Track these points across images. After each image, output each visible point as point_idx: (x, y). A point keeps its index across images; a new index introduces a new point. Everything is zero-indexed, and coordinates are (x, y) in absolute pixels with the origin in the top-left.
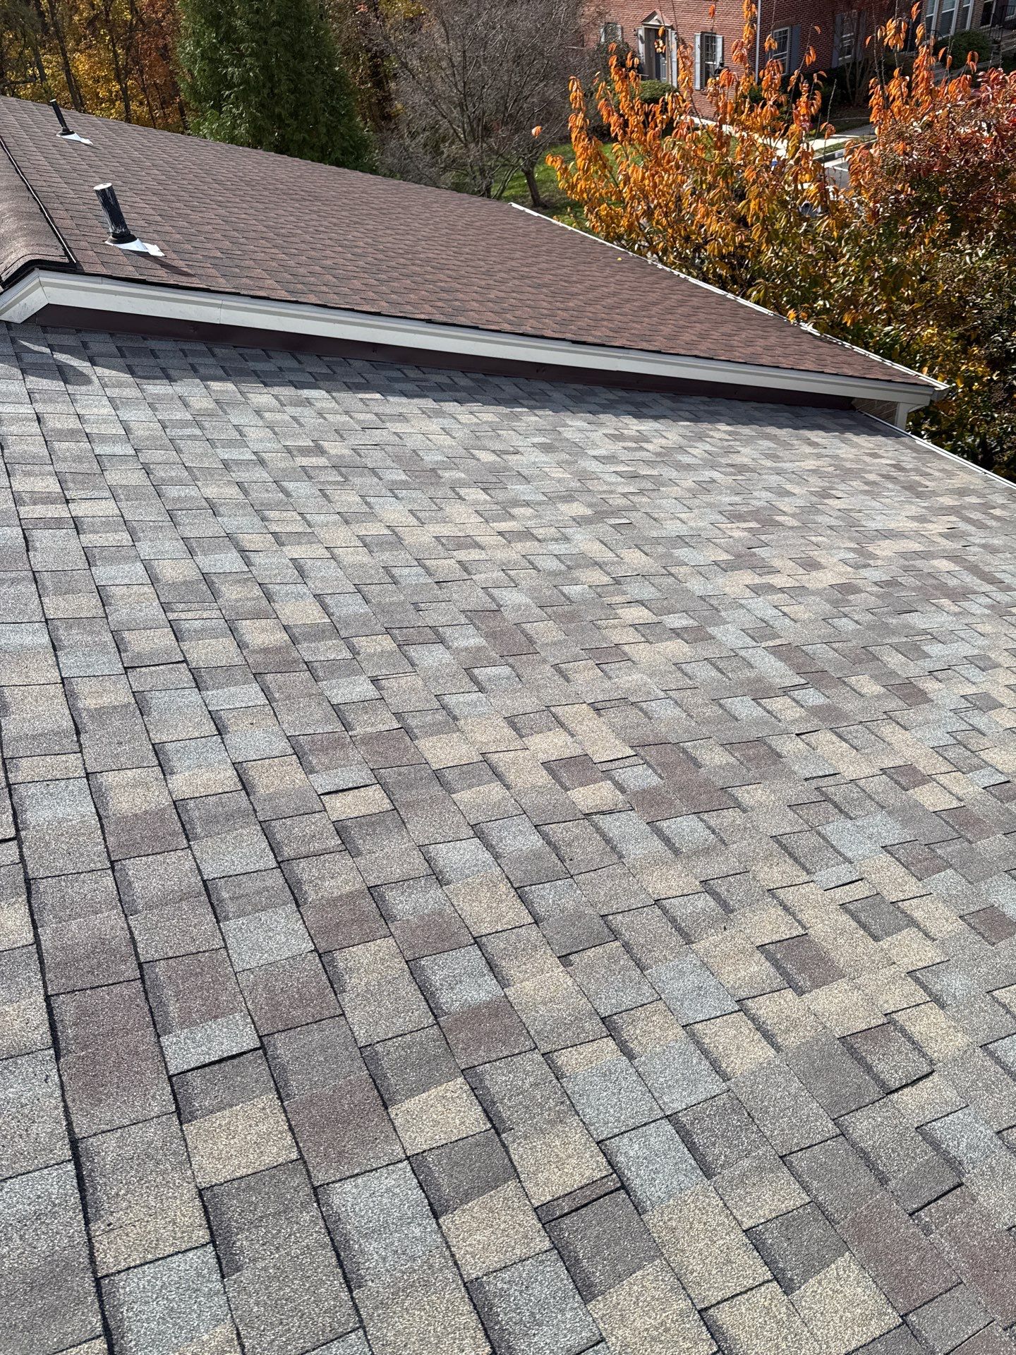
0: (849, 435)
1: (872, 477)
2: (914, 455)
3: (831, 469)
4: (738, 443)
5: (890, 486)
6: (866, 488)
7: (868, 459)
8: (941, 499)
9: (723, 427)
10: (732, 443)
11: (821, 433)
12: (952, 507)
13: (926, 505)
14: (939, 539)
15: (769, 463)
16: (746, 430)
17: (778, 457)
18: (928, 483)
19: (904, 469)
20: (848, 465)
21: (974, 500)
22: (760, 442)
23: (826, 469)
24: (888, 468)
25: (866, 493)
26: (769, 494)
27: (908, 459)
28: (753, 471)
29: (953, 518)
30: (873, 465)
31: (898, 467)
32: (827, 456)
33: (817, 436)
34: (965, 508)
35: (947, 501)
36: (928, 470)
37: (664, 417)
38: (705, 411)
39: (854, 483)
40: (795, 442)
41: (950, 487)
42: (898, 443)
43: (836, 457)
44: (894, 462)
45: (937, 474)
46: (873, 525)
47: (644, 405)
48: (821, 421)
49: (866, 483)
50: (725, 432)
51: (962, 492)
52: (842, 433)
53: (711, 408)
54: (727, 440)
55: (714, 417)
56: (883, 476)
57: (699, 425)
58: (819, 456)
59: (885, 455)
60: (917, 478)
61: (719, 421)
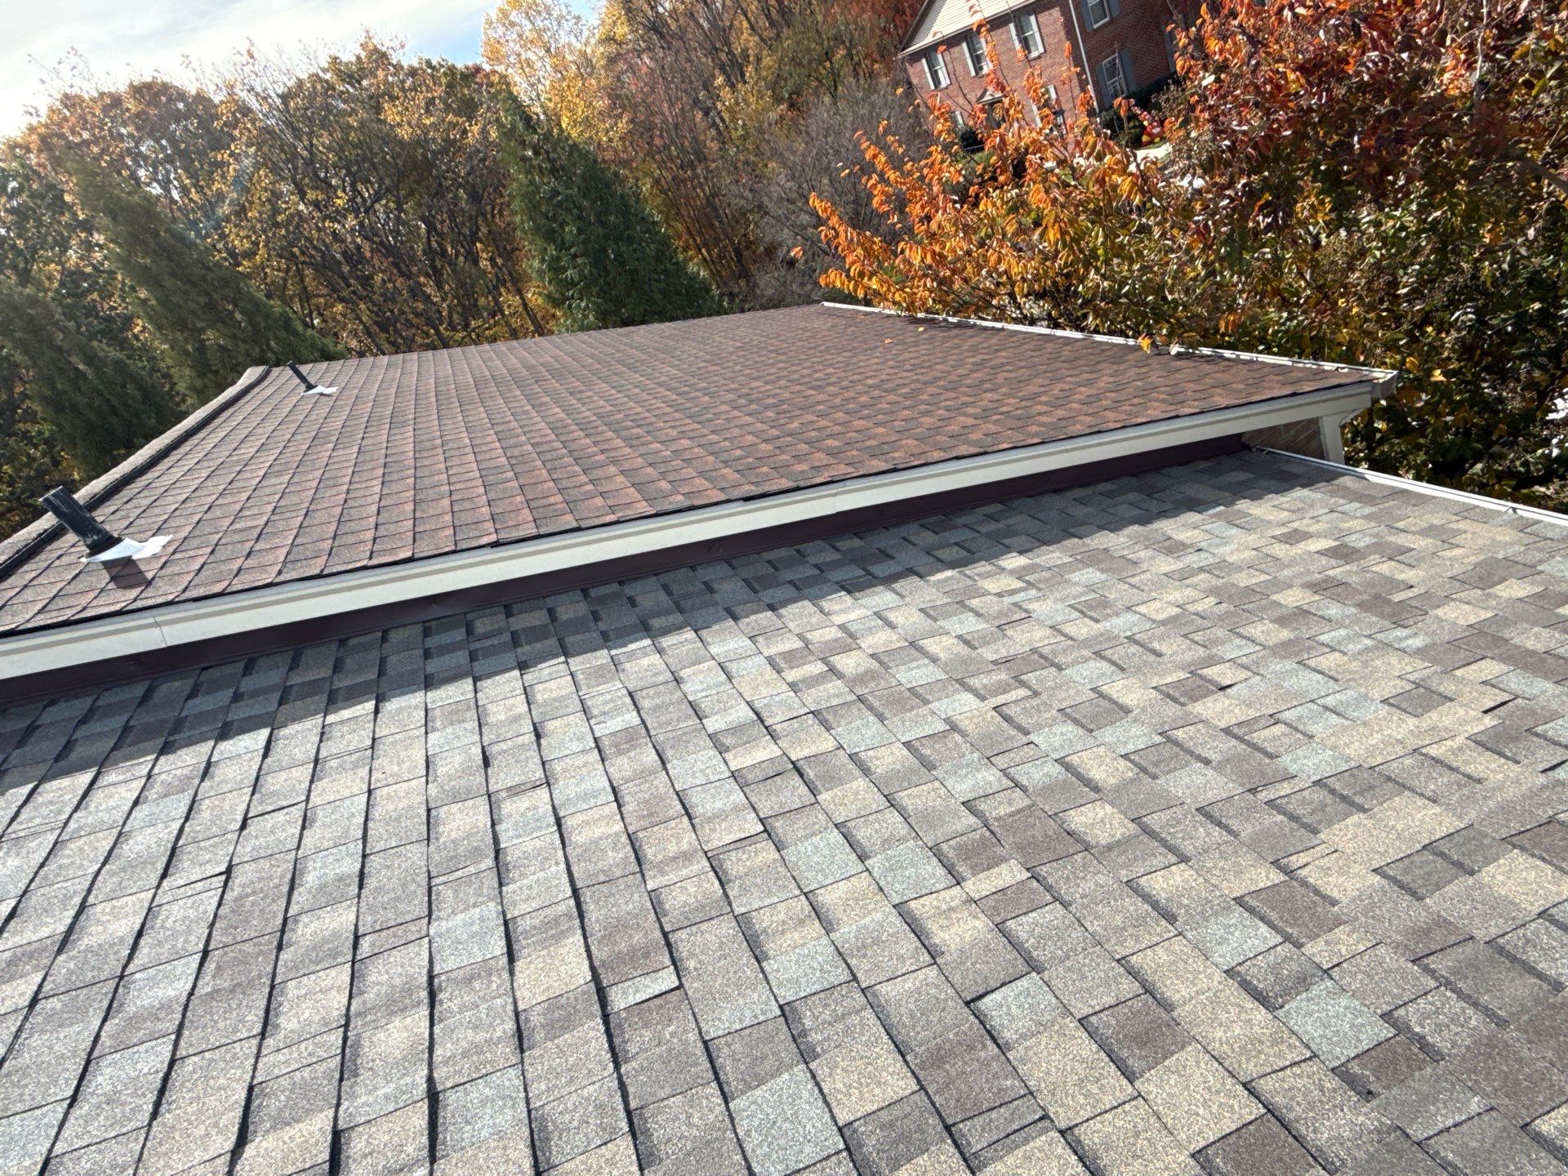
1: (1292, 598)
2: (1367, 510)
4: (1033, 592)
5: (1333, 610)
6: (1285, 634)
7: (1279, 550)
8: (1447, 612)
9: (1013, 561)
10: (1017, 598)
11: (1192, 517)
12: (1479, 631)
13: (1417, 642)
14: (1483, 764)
15: (1082, 629)
16: (1053, 556)
17: (1104, 603)
18: (1408, 575)
19: (1355, 551)
20: (1244, 580)
21: (1515, 590)
22: (1075, 577)
23: (1199, 607)
24: (1324, 560)
25: (1284, 649)
26: (1070, 729)
27: (1359, 528)
28: (1048, 661)
29: (1490, 668)
30: (1293, 562)
31: (1343, 553)
32: (1201, 570)
33: (1182, 528)
34: (1506, 622)
35: (1461, 614)
36: (1402, 540)
37: (911, 572)
38: (989, 535)
39: (1257, 630)
40: (1142, 554)
41: (1457, 569)
42: (1333, 494)
43: (1220, 567)
44: (1329, 543)
45: (1421, 543)
46: (1310, 763)
47: (883, 555)
49: (1282, 621)
50: (1012, 572)
51: (1486, 576)
52: (1229, 503)
53: (1000, 526)
54: (1013, 592)
55: (999, 545)
56: (1315, 587)
57: (969, 571)
58: (1184, 575)
59: (1313, 529)
60: (1386, 568)
61: (1008, 549)
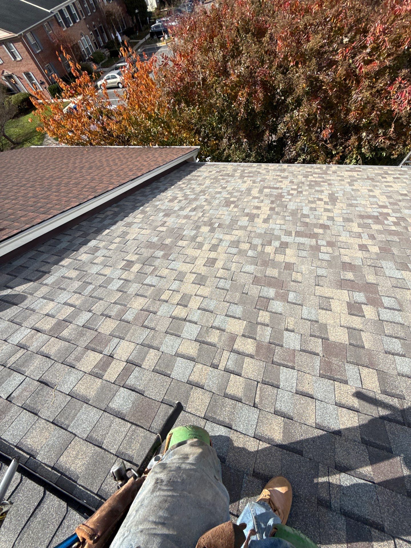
0: (198, 170)
3: (212, 181)
5: (226, 177)
6: (224, 181)
7: (211, 173)
8: (236, 175)
9: (179, 183)
11: (194, 172)
12: (241, 175)
13: (237, 178)
14: (255, 185)
15: (203, 187)
16: (184, 181)
17: (201, 184)
18: (228, 172)
19: (219, 171)
20: (212, 177)
21: (239, 171)
22: (191, 182)
24: (217, 173)
25: (227, 182)
26: (218, 195)
27: (215, 169)
28: (205, 191)
29: (246, 178)
30: (214, 174)
36: (222, 169)
39: (221, 181)
40: (195, 178)
41: (231, 171)
42: (207, 166)
43: (207, 177)
45: (225, 169)
46: (243, 189)
48: (189, 169)
50: (182, 184)
51: (235, 170)
54: (187, 186)
55: (174, 182)
56: (221, 176)
57: (175, 185)
58: (204, 178)
59: (210, 170)
60: (224, 172)
